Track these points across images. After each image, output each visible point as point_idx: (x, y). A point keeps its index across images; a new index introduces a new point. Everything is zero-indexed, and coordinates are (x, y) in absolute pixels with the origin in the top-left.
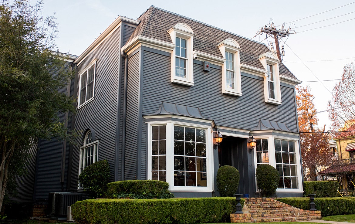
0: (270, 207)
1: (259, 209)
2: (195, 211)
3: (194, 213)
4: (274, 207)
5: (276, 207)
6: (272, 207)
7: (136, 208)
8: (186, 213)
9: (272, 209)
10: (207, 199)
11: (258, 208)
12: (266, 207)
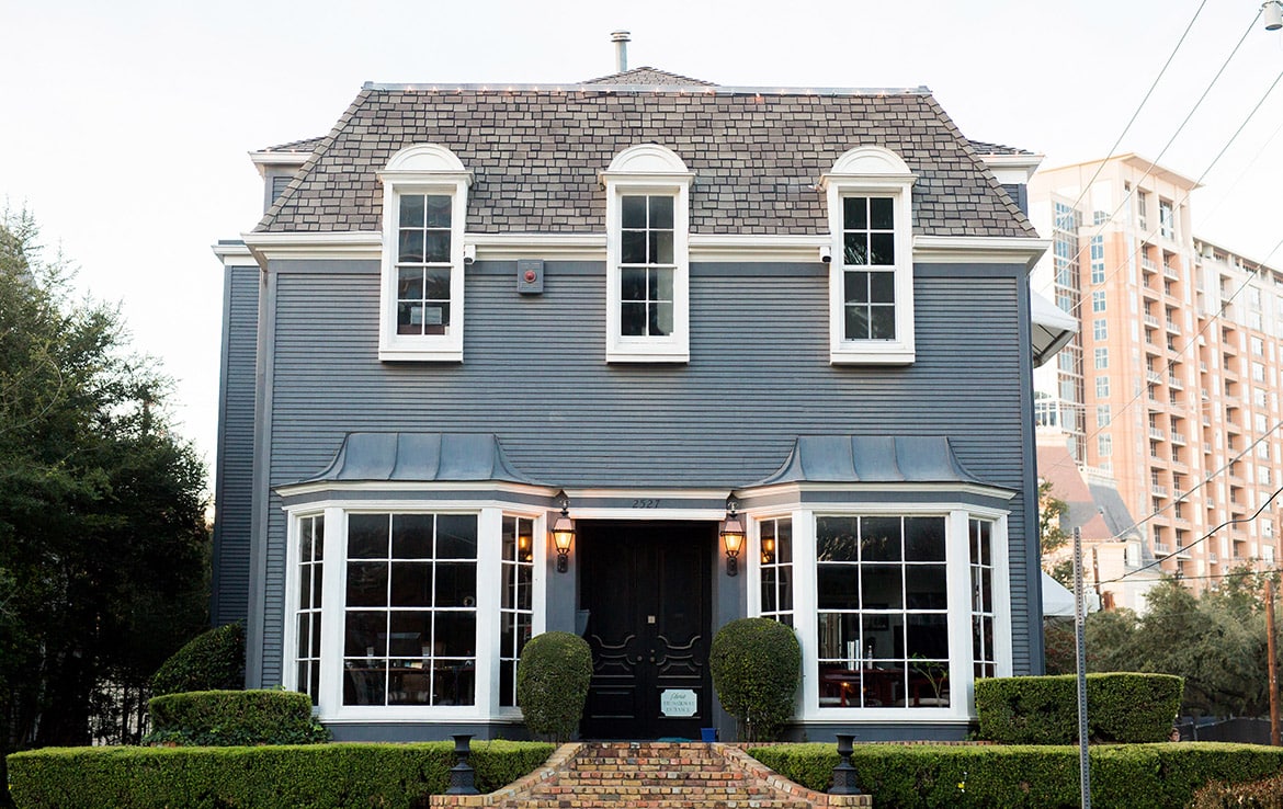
0: (679, 778)
1: (619, 782)
2: (300, 784)
3: (299, 789)
4: (700, 779)
5: (710, 779)
6: (688, 778)
7: (106, 772)
8: (270, 789)
10: (349, 750)
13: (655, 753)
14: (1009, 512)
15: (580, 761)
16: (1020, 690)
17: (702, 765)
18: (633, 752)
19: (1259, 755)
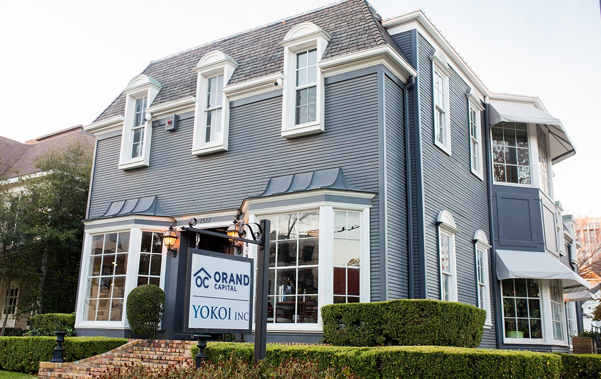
0: (157, 359)
4: (166, 360)
5: (170, 360)
6: (161, 359)
9: (159, 363)
11: (133, 358)
12: (149, 358)
13: (175, 346)
14: (371, 206)
15: (134, 348)
16: (341, 311)
17: (179, 352)
18: (167, 345)
19: (449, 356)
